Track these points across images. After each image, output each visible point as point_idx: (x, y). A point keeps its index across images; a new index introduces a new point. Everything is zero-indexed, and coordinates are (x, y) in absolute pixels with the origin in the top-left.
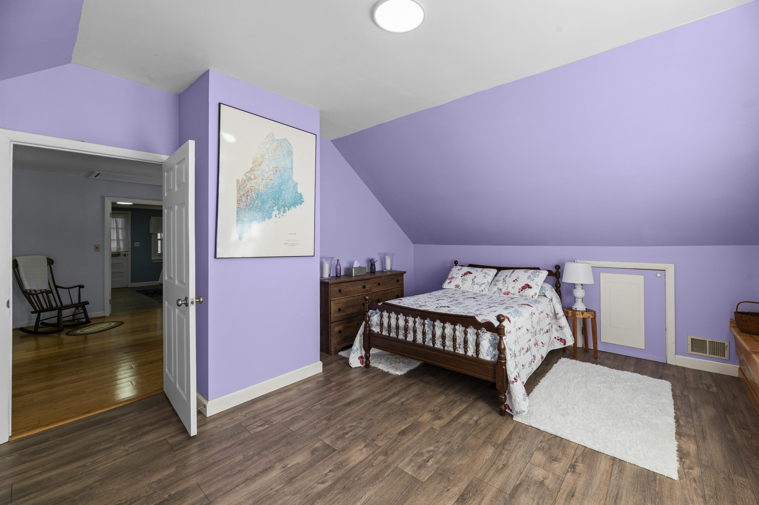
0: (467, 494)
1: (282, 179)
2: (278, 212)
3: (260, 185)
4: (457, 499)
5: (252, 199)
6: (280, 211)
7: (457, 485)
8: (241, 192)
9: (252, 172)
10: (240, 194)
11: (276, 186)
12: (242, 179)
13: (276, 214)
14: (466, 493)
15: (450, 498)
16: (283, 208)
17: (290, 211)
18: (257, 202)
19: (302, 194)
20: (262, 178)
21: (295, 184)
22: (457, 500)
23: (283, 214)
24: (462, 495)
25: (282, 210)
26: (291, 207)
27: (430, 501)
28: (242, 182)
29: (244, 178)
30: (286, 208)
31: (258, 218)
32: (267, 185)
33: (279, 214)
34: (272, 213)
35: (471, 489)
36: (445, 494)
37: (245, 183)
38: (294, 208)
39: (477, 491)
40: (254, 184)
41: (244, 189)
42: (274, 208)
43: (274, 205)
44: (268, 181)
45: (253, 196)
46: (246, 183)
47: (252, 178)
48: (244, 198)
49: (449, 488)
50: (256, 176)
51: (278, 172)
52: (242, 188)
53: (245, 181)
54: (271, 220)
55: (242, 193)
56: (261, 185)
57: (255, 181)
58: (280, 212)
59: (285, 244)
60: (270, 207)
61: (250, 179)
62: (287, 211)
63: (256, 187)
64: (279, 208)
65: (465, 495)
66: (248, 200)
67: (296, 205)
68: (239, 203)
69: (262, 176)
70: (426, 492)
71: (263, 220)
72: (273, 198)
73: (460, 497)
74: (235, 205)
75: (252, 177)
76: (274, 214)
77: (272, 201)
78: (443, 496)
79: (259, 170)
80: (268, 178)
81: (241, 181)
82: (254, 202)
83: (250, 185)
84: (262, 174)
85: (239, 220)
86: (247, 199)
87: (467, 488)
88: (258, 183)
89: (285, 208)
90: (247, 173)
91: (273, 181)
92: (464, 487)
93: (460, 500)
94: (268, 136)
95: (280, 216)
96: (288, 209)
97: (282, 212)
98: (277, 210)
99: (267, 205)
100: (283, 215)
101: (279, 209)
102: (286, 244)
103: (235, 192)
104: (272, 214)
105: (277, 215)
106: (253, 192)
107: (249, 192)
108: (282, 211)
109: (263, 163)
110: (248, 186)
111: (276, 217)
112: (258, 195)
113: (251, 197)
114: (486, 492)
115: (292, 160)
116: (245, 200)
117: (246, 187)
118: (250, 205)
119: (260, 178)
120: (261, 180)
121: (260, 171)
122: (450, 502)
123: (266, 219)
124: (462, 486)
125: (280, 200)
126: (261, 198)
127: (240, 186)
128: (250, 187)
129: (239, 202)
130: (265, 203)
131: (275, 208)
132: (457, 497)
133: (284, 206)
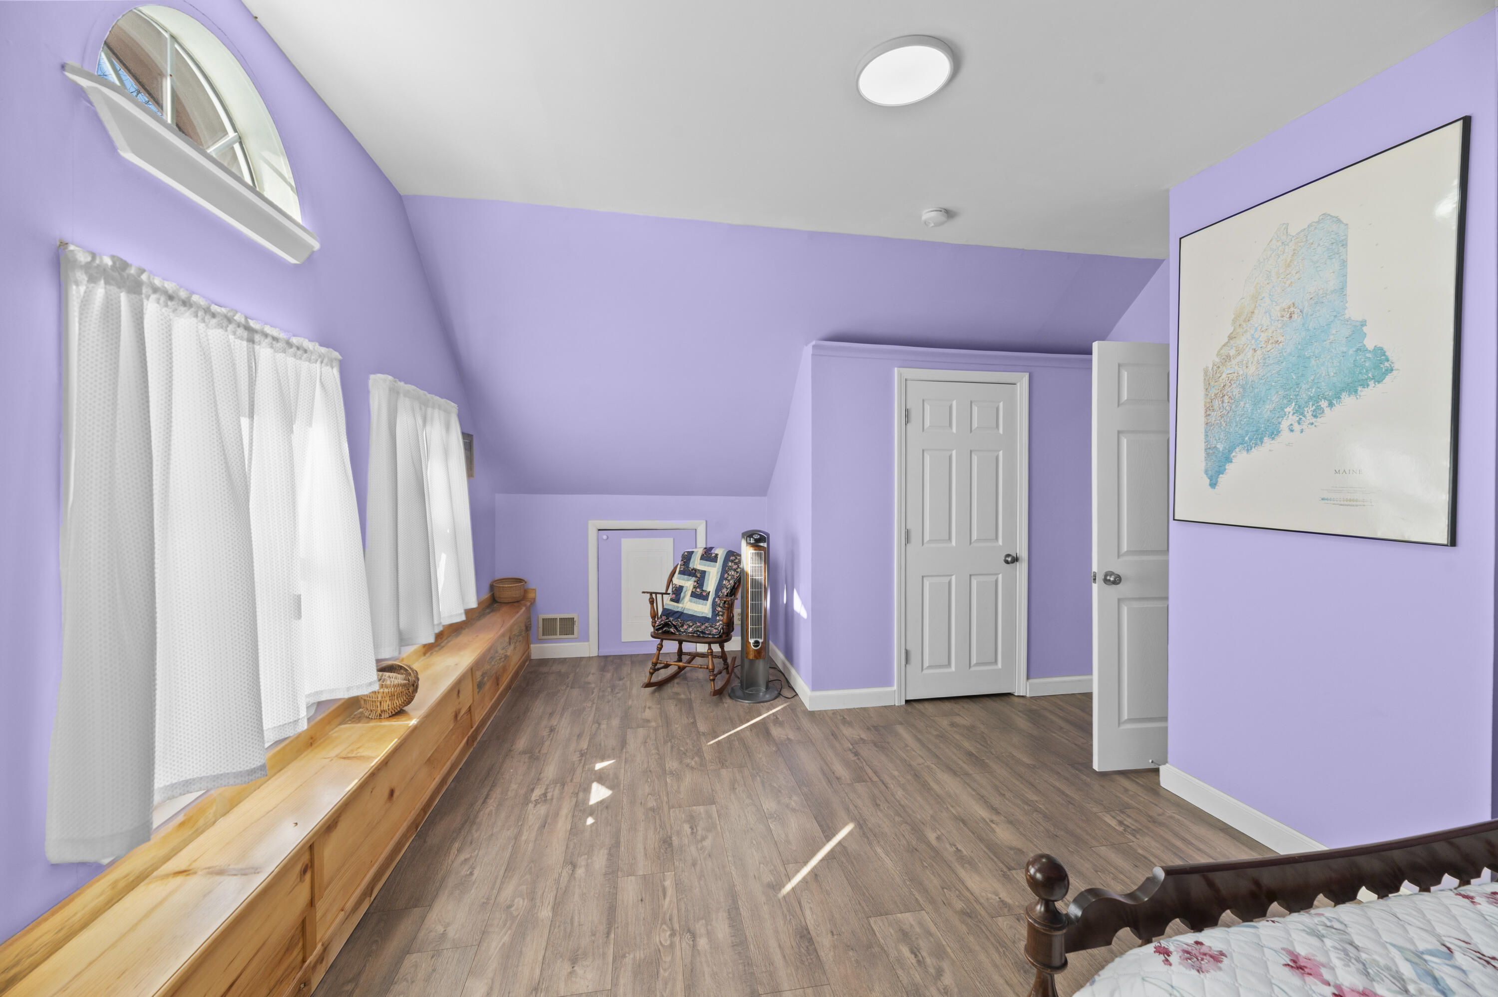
0: (807, 948)
1: (1308, 330)
2: (1298, 419)
3: (1250, 364)
4: (811, 931)
5: (1233, 401)
6: (1302, 414)
7: (832, 949)
8: (1211, 392)
9: (1232, 342)
10: (1209, 395)
11: (1290, 354)
12: (1214, 365)
13: (1291, 425)
14: (809, 947)
15: (818, 926)
16: (1313, 405)
17: (1337, 408)
18: (1242, 403)
19: (1386, 348)
20: (1254, 347)
21: (1355, 326)
22: (807, 929)
23: (1314, 420)
24: (811, 940)
25: (1309, 411)
26: (1339, 398)
27: (830, 904)
28: (1213, 371)
29: (1217, 360)
30: (1324, 404)
31: (1247, 439)
32: (1265, 359)
33: (1299, 423)
34: (1280, 423)
35: (811, 959)
36: (829, 925)
37: (1218, 371)
38: (1353, 397)
39: (802, 962)
40: (1236, 368)
41: (1216, 383)
42: (1285, 410)
43: (1285, 401)
44: (1270, 347)
45: (1234, 394)
46: (1220, 369)
47: (1231, 355)
48: (1216, 403)
49: (836, 937)
50: (1241, 346)
51: (1295, 316)
52: (1212, 384)
53: (1219, 367)
54: (1279, 439)
55: (1213, 392)
56: (1252, 363)
57: (1239, 358)
58: (1304, 416)
59: (1323, 499)
60: (1274, 409)
61: (1228, 358)
62: (1327, 410)
63: (1241, 373)
64: (1299, 407)
65: (807, 944)
66: (1224, 404)
67: (1360, 389)
68: (1209, 415)
69: (1253, 341)
70: (850, 909)
71: (1259, 442)
72: (1282, 386)
73: (809, 936)
74: (1202, 420)
75: (1232, 352)
76: (1285, 425)
77: (1280, 393)
78: (827, 921)
79: (1246, 332)
80: (1267, 342)
81: (1210, 369)
82: (1236, 407)
83: (1229, 372)
84: (1253, 338)
85: (1209, 448)
86: (1223, 402)
87: (818, 956)
88: (1244, 362)
89: (1320, 403)
90: (1221, 349)
91: (1281, 345)
92: (822, 954)
93: (805, 932)
94: (1271, 241)
95: (1304, 427)
96: (1331, 405)
97: (1309, 416)
98: (1294, 413)
99: (1268, 407)
100: (1312, 424)
101: (1299, 411)
102: (1327, 499)
103: (1201, 393)
104: (1281, 426)
105: (1297, 427)
106: (1234, 386)
107: (1227, 387)
108: (1310, 413)
109: (1256, 311)
110: (1224, 376)
111: (1292, 431)
112: (1244, 388)
113: (1230, 397)
114: (789, 972)
115: (1344, 263)
116: (1219, 404)
117: (1221, 378)
118: (1229, 415)
119: (1250, 348)
120: (1251, 352)
121: (1248, 333)
122: (812, 921)
123: (1266, 439)
124: (827, 954)
125: (1304, 387)
126: (1252, 395)
127: (1210, 378)
128: (1229, 375)
129: (1208, 413)
130: (1261, 402)
131: (1288, 410)
132: (813, 933)
133: (1316, 399)
